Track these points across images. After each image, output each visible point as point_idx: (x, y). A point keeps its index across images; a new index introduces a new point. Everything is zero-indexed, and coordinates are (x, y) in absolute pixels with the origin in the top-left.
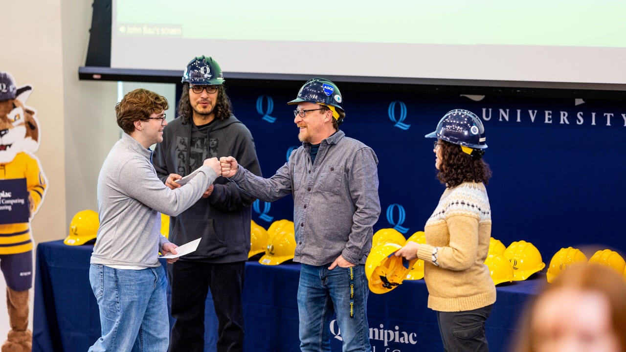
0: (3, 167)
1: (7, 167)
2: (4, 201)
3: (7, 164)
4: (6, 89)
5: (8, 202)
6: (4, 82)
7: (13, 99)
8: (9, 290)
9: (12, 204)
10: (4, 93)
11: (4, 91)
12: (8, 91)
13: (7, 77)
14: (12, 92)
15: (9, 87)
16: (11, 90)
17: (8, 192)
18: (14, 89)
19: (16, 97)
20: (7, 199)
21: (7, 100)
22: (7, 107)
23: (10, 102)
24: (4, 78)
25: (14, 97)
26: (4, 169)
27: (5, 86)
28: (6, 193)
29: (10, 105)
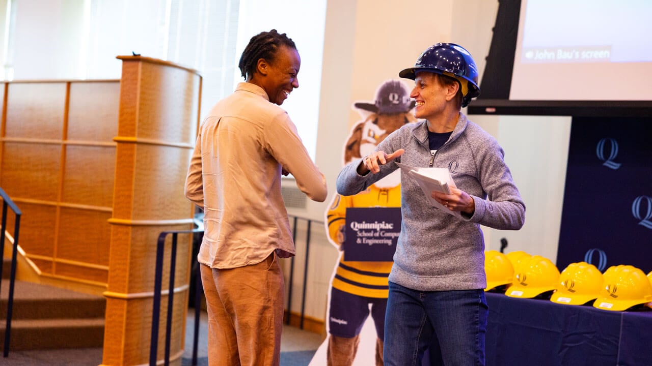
0: (385, 193)
1: (390, 193)
2: (383, 234)
3: (392, 189)
4: (398, 100)
5: (388, 235)
6: (397, 93)
7: (406, 112)
8: (379, 342)
9: (393, 237)
10: (395, 105)
11: (396, 102)
12: (401, 102)
13: (401, 86)
14: (405, 104)
15: (402, 97)
16: (404, 101)
17: (389, 223)
18: (407, 100)
19: (409, 110)
20: (388, 231)
21: (397, 114)
22: (397, 121)
23: (402, 115)
24: (396, 87)
25: (407, 110)
26: (387, 194)
27: (396, 97)
28: (387, 224)
29: (402, 120)
